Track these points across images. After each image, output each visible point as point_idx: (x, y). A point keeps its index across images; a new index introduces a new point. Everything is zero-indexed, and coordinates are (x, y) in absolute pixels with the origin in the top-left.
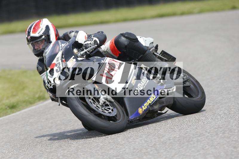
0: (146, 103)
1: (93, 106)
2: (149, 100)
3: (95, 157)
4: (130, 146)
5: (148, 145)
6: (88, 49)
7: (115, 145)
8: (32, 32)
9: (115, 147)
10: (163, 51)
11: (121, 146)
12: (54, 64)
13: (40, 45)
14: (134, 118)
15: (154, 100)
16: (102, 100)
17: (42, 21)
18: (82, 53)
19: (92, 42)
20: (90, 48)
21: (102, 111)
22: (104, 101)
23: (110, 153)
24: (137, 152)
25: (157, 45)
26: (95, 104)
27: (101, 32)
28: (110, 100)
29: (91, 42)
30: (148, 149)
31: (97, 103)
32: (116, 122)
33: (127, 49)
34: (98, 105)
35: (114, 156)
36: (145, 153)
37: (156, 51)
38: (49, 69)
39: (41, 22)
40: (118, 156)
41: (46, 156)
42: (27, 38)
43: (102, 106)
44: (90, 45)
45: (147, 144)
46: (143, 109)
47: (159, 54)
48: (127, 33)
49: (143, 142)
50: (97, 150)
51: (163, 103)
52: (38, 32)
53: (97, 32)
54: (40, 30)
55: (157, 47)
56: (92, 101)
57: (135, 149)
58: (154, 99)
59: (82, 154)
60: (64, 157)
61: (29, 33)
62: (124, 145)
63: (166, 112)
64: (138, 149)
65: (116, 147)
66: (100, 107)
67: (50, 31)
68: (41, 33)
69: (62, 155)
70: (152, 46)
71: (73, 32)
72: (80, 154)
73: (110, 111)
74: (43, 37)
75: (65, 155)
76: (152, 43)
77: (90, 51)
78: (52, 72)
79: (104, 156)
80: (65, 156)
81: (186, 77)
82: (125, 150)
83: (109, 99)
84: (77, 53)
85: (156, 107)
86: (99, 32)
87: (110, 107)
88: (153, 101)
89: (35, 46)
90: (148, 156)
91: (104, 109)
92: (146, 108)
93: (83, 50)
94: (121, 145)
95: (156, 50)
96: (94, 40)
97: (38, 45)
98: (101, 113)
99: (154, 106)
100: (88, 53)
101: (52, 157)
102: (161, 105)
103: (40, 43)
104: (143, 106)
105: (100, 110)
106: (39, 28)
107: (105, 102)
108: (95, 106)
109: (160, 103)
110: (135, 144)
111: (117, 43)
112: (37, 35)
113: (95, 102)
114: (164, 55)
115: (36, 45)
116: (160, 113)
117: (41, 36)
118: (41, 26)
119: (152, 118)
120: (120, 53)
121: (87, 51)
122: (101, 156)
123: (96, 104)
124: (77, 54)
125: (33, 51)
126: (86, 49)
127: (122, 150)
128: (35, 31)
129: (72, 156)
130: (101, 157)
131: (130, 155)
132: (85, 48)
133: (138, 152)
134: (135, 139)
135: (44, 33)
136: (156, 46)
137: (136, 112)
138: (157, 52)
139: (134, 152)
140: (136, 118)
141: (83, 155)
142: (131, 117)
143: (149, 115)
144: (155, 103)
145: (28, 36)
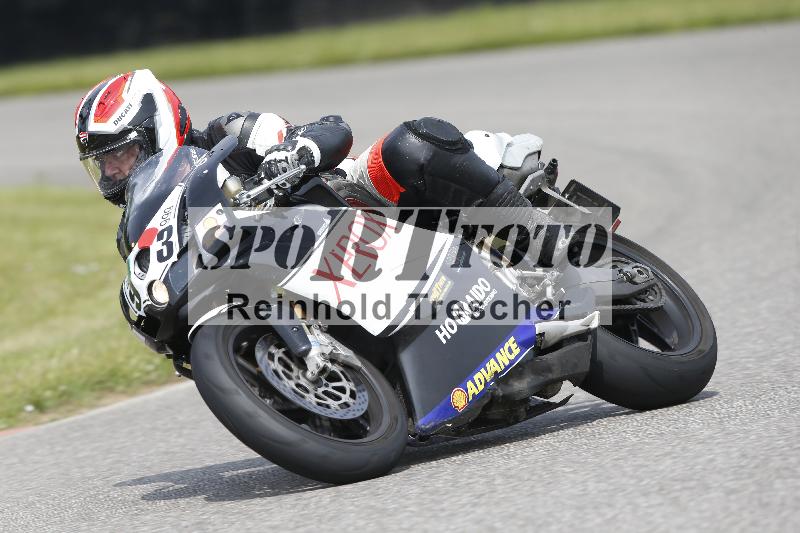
0: (483, 370)
1: (287, 386)
2: (492, 360)
3: (612, 481)
4: (730, 447)
5: (790, 446)
6: (279, 179)
7: (679, 444)
8: (96, 115)
9: (678, 449)
10: (573, 182)
11: (699, 447)
12: (155, 230)
13: (122, 162)
14: (433, 424)
15: (512, 362)
16: (315, 360)
17: (129, 79)
18: (255, 191)
19: (292, 155)
20: (285, 176)
21: (319, 404)
22: (322, 365)
23: (661, 468)
24: (752, 465)
25: (554, 160)
26: (289, 378)
27: (331, 119)
28: (348, 360)
29: (289, 155)
30: (791, 456)
31: (296, 372)
32: (365, 440)
33: (426, 177)
34: (303, 382)
35: (674, 480)
36: (778, 470)
37: (551, 183)
38: (136, 250)
39: (128, 83)
40: (691, 480)
41: (450, 478)
42: (78, 138)
43: (316, 382)
44: (284, 164)
45: (786, 440)
46: (471, 392)
47: (562, 190)
48: (428, 122)
49: (775, 434)
50: (618, 459)
51: (549, 369)
52: (114, 117)
53: (318, 120)
54: (120, 110)
55: (552, 169)
56: (280, 369)
57: (744, 456)
58: (512, 357)
59: (567, 470)
60: (511, 480)
61: (84, 119)
62: (709, 441)
63: (565, 402)
64: (755, 457)
65: (683, 449)
66: (310, 387)
67: (157, 113)
68: (125, 122)
69: (502, 475)
70: (533, 166)
71: (238, 116)
72: (564, 472)
73: (345, 398)
74: (133, 135)
75: (513, 472)
76: (534, 153)
77: (284, 184)
78: (143, 259)
79: (642, 481)
80: (511, 476)
81: (645, 275)
82: (712, 460)
83: (342, 358)
84: (237, 192)
85: (521, 386)
86: (326, 119)
87: (344, 383)
88: (507, 363)
89: (107, 166)
90: (790, 480)
91: (325, 392)
92: (481, 387)
93: (259, 183)
94: (700, 443)
95: (552, 177)
96: (298, 147)
97: (116, 163)
98: (314, 410)
99: (511, 382)
100: (276, 191)
101: (470, 481)
102: (542, 378)
103: (123, 155)
104: (470, 384)
105: (310, 401)
106: (118, 103)
107: (324, 370)
108: (292, 384)
109: (537, 372)
110: (748, 441)
111: (390, 155)
112: (109, 127)
113: (291, 370)
114: (578, 197)
115: (110, 163)
116: (544, 403)
117: (126, 132)
118: (124, 95)
119: (509, 425)
120: (403, 190)
121: (274, 187)
122: (632, 477)
123: (294, 375)
124: (237, 196)
125: (100, 183)
126: (270, 179)
127: (700, 460)
128: (104, 113)
129: (535, 478)
130: (632, 482)
131: (732, 477)
132: (266, 174)
133: (756, 467)
134: (746, 424)
135: (135, 123)
136: (550, 163)
137: (442, 403)
138: (556, 185)
139: (742, 467)
140: (444, 423)
141: (572, 476)
142: (423, 422)
143: (496, 413)
144: (516, 371)
145: (80, 131)
